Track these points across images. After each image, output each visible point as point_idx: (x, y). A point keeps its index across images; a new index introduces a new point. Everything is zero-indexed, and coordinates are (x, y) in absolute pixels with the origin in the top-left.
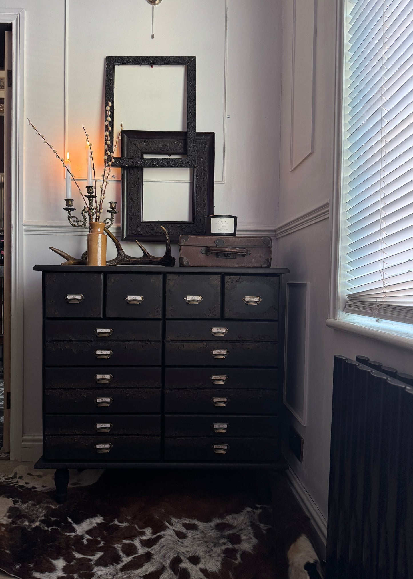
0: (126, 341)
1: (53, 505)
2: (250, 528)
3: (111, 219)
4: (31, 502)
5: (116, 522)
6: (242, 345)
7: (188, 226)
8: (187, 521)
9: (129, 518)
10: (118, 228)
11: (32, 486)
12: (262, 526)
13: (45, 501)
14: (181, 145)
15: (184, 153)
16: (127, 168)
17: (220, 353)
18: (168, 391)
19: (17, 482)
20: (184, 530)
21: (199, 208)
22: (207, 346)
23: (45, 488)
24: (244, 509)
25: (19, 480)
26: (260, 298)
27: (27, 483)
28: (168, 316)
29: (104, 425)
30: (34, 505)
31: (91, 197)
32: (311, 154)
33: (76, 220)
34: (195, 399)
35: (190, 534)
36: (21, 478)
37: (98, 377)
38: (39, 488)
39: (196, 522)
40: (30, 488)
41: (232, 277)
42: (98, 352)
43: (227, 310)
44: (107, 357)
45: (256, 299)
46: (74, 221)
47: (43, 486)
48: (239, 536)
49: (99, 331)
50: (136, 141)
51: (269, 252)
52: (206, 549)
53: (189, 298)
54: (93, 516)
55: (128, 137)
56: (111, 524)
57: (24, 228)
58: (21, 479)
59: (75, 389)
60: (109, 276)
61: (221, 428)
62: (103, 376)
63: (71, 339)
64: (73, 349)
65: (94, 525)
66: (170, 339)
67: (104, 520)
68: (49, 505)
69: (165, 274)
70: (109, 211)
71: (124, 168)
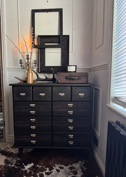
0: (40, 108)
2: (80, 169)
3: (35, 66)
4: (11, 157)
5: (38, 166)
6: (78, 109)
7: (60, 67)
8: (60, 166)
9: (42, 164)
10: (37, 69)
12: (84, 168)
13: (16, 157)
14: (58, 40)
15: (59, 43)
16: (40, 49)
17: (71, 112)
18: (54, 124)
20: (59, 169)
21: (64, 62)
22: (66, 110)
24: (79, 162)
27: (11, 151)
28: (53, 100)
29: (33, 135)
30: (12, 159)
31: (28, 59)
32: (102, 44)
34: (62, 127)
35: (61, 170)
36: (9, 149)
37: (31, 120)
38: (14, 153)
39: (63, 166)
41: (75, 87)
42: (31, 112)
43: (73, 98)
44: (34, 113)
45: (83, 94)
46: (23, 67)
47: (16, 152)
48: (77, 172)
49: (31, 105)
50: (42, 39)
51: (87, 78)
52: (66, 176)
53: (60, 94)
54: (31, 163)
55: (40, 38)
56: (36, 166)
57: (7, 69)
59: (24, 123)
60: (34, 87)
61: (71, 136)
62: (33, 119)
63: (22, 108)
64: (23, 111)
65: (31, 166)
66: (54, 108)
67: (34, 164)
68: (17, 159)
69: (52, 86)
70: (34, 63)
71: (39, 48)
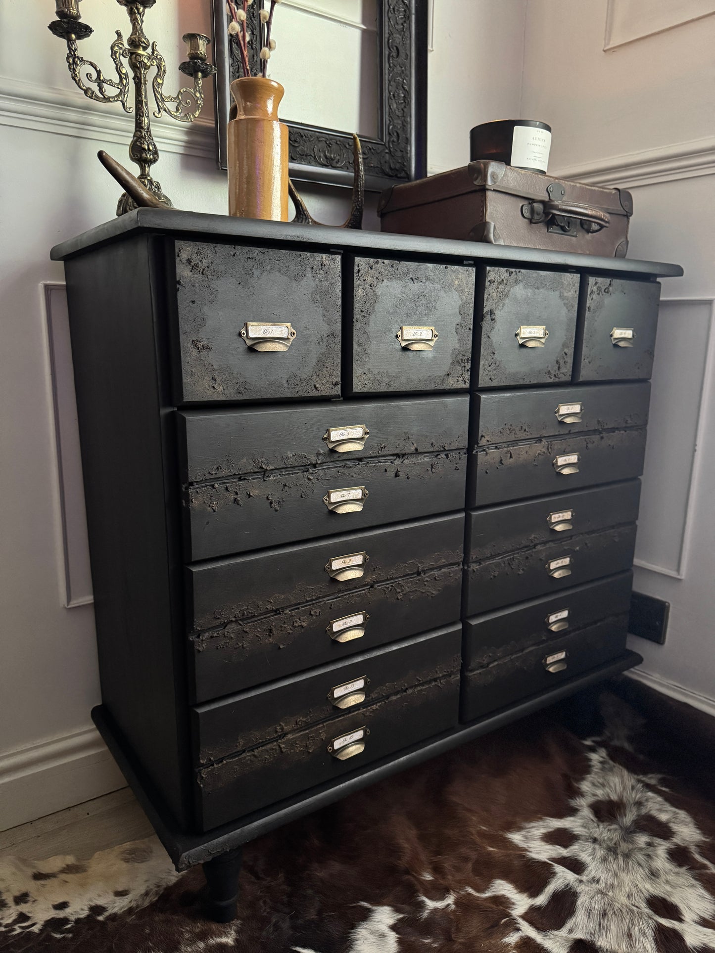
1: (220, 936)
2: (650, 794)
6: (602, 438)
7: (373, 148)
8: (539, 829)
11: (86, 908)
13: (187, 935)
17: (569, 463)
18: (474, 567)
19: (23, 917)
20: (563, 851)
21: (395, 106)
22: (550, 450)
23: (130, 897)
25: (24, 908)
26: (634, 332)
27: (61, 906)
29: (349, 686)
33: (94, 76)
34: (521, 572)
35: (582, 853)
36: (22, 899)
37: (336, 565)
38: (118, 906)
40: (88, 916)
42: (335, 496)
43: (584, 362)
44: (355, 509)
45: (629, 333)
46: (88, 76)
47: (120, 894)
48: (653, 818)
49: (336, 434)
53: (525, 333)
54: (365, 915)
56: (425, 914)
58: (26, 902)
59: (277, 611)
61: (559, 620)
62: (347, 560)
63: (264, 466)
64: (270, 499)
66: (488, 441)
67: (397, 910)
68: (212, 942)
